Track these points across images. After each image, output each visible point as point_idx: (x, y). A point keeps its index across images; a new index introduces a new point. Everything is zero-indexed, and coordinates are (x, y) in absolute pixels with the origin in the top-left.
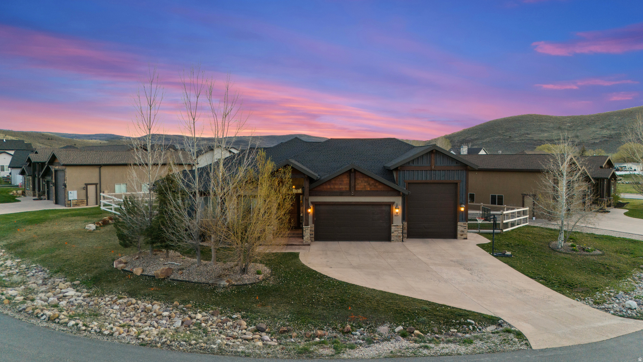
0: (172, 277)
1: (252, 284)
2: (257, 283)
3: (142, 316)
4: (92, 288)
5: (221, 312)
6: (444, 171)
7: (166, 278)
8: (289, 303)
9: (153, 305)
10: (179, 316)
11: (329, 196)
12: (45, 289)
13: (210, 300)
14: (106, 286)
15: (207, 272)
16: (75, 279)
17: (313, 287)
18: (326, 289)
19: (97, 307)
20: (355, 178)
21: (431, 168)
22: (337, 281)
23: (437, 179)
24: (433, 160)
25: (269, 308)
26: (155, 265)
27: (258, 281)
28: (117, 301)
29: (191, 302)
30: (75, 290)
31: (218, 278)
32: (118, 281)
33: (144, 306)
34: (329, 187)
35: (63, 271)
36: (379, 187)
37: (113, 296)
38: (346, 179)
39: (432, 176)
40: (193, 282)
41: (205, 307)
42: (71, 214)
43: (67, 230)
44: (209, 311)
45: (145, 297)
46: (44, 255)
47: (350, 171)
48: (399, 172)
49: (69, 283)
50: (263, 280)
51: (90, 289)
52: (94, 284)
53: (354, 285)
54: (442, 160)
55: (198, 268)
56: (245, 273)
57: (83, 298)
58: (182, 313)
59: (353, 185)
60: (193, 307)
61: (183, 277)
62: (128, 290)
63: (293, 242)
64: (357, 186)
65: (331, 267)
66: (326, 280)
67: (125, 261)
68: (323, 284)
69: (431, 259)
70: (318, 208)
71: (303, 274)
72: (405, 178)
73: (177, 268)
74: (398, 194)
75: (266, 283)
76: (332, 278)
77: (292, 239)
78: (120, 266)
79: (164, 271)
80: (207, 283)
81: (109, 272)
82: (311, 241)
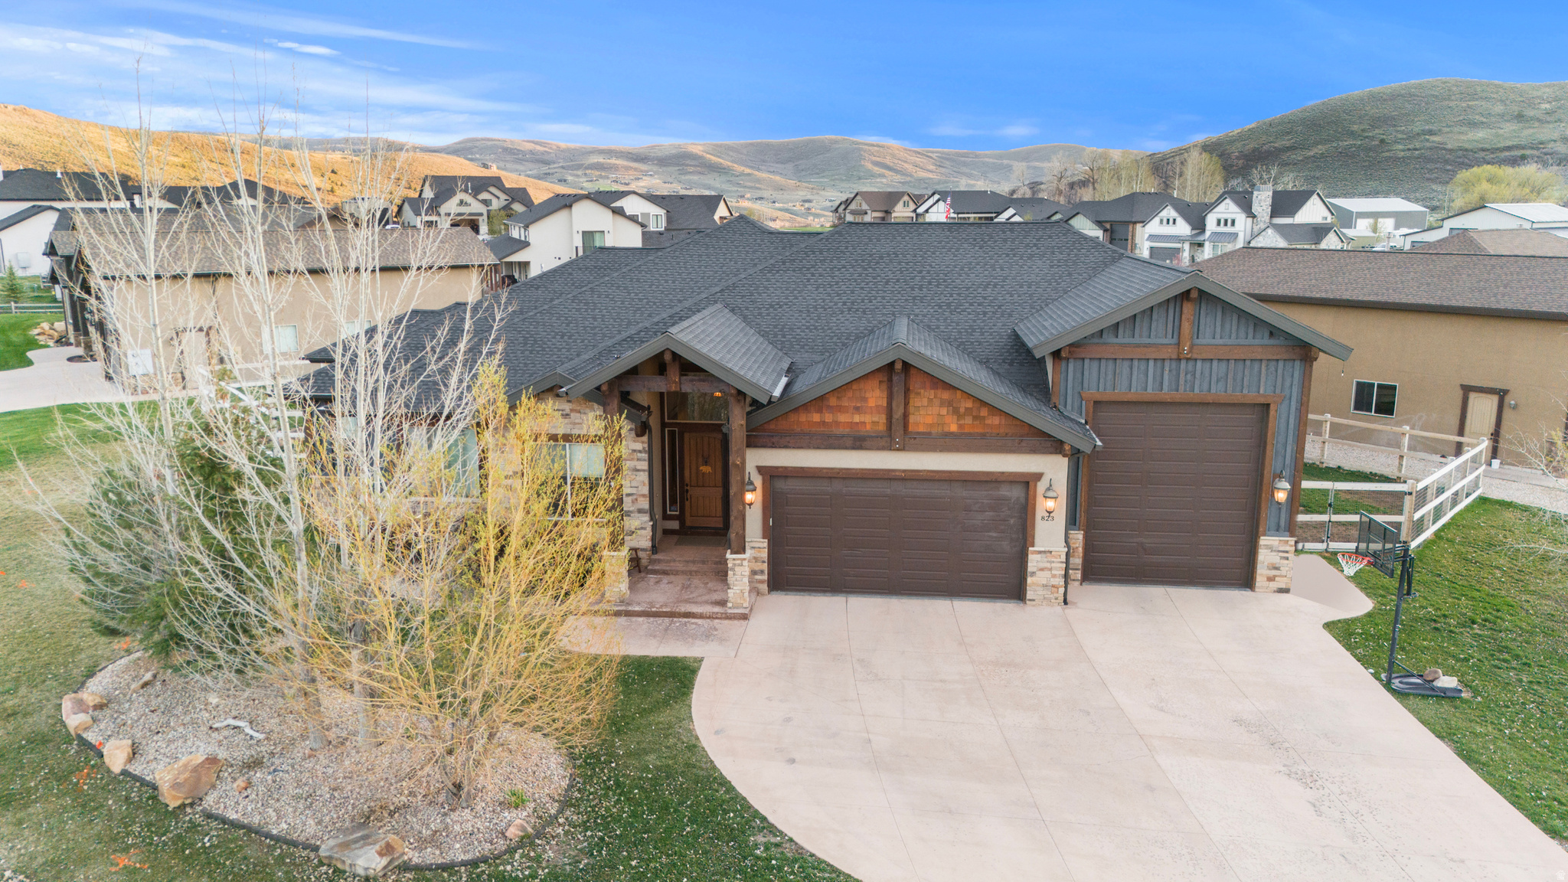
0: (210, 801)
1: (474, 863)
2: (496, 858)
6: (1224, 365)
7: (190, 807)
11: (818, 448)
15: (334, 790)
20: (907, 391)
21: (1179, 353)
23: (1196, 390)
24: (1186, 326)
26: (181, 729)
27: (501, 845)
31: (359, 827)
32: (37, 800)
34: (816, 417)
36: (989, 421)
38: (877, 393)
39: (1182, 382)
40: (271, 837)
47: (892, 365)
48: (1064, 363)
50: (526, 841)
54: (1218, 324)
55: (308, 765)
56: (463, 804)
59: (898, 413)
61: (245, 808)
62: (40, 860)
63: (696, 603)
64: (912, 419)
65: (792, 761)
66: (756, 846)
67: (98, 700)
68: (740, 871)
69: (1162, 710)
70: (780, 485)
71: (681, 803)
72: (1086, 385)
73: (243, 753)
74: (1056, 446)
75: (531, 859)
76: (781, 833)
77: (696, 581)
78: (74, 720)
79: (187, 775)
80: (316, 849)
81: (38, 740)
82: (754, 595)
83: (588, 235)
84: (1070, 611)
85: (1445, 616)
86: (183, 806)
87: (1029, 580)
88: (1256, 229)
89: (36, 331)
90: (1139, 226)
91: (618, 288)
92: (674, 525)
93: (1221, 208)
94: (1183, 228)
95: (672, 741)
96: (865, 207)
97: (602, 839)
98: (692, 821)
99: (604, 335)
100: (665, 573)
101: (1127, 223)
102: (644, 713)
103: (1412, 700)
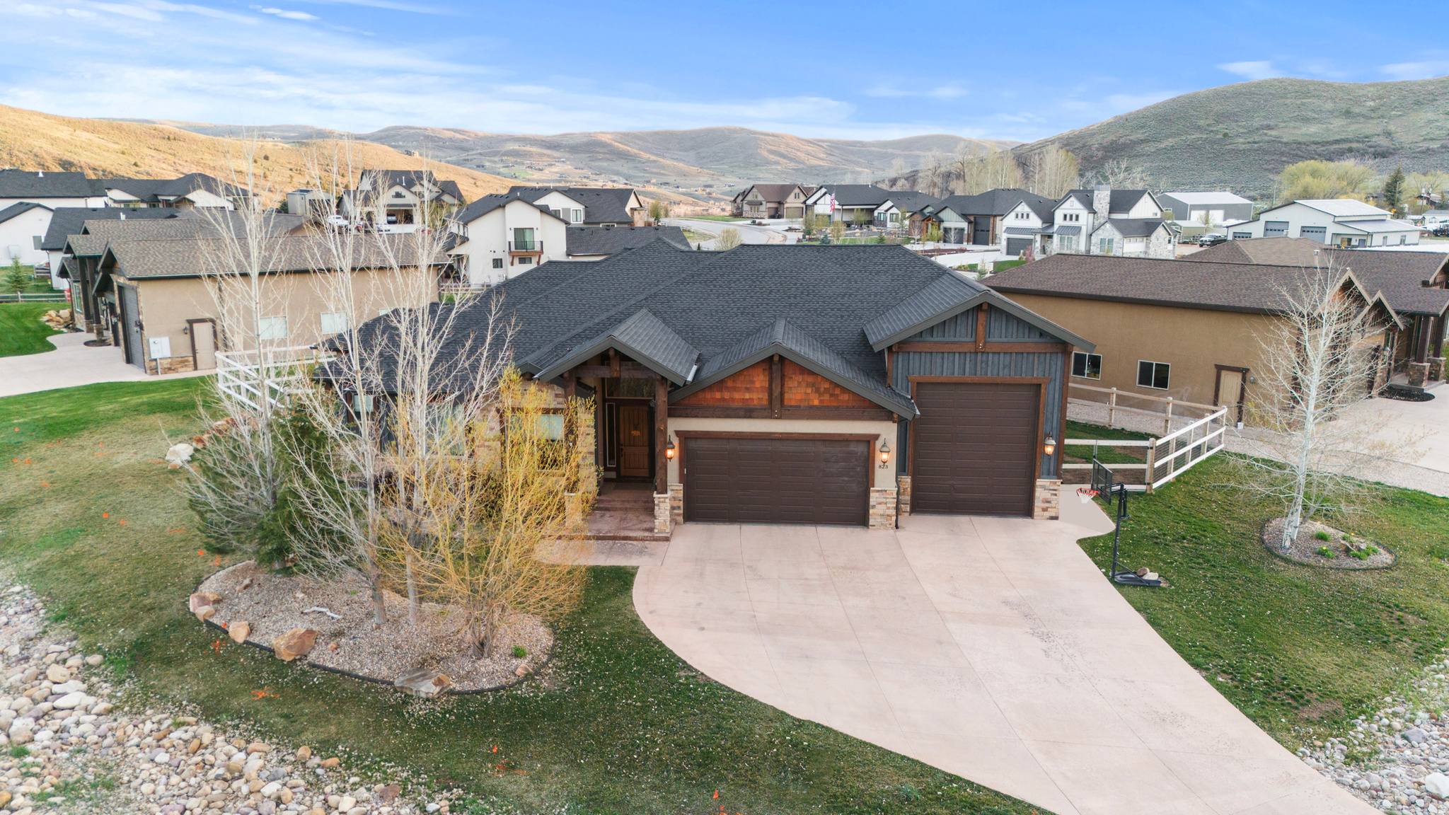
0: (312, 657)
1: (496, 690)
2: (510, 687)
3: (214, 793)
4: (124, 681)
5: (404, 789)
6: (1008, 357)
7: (300, 660)
8: (573, 763)
9: (248, 754)
10: (300, 796)
11: (719, 417)
12: (19, 676)
13: (388, 741)
14: (156, 677)
15: (397, 648)
16: (95, 644)
17: (641, 708)
18: (672, 713)
19: (120, 752)
20: (783, 377)
21: (976, 348)
22: (709, 682)
23: (989, 375)
24: (980, 328)
25: (522, 778)
26: (281, 614)
27: (513, 679)
28: (171, 732)
29: (340, 747)
30: (85, 686)
31: (418, 670)
32: (189, 661)
33: (226, 755)
34: (718, 395)
35: (75, 616)
36: (840, 398)
37: (164, 716)
38: (762, 377)
39: (979, 368)
40: (359, 677)
41: (369, 768)
42: (149, 404)
43: (122, 464)
44: (376, 782)
45: (237, 721)
46: (47, 554)
47: (771, 358)
48: (895, 355)
49: (75, 661)
50: (528, 676)
51: (120, 683)
52: (132, 668)
53: (746, 696)
54: (1003, 328)
55: (377, 634)
56: (486, 655)
57: (95, 717)
58: (311, 784)
59: (776, 392)
60: (340, 765)
61: (338, 660)
62: (204, 694)
63: (631, 530)
64: (786, 396)
65: (703, 629)
66: (680, 677)
67: (216, 597)
68: (670, 692)
69: (955, 596)
70: (692, 444)
71: (629, 654)
72: (911, 371)
73: (330, 628)
74: (887, 415)
75: (533, 687)
76: (696, 670)
77: (630, 515)
78: (202, 611)
79: (295, 640)
80: (391, 683)
81: (177, 625)
82: (673, 524)
83: (519, 232)
84: (900, 533)
85: (1165, 535)
86: (295, 660)
87: (871, 511)
88: (1097, 223)
89: (45, 318)
90: (998, 218)
91: (566, 295)
92: (613, 475)
93: (1067, 205)
94: (1035, 222)
95: (620, 618)
96: (760, 198)
97: (578, 675)
98: (637, 664)
99: (558, 333)
100: (607, 509)
101: (989, 216)
102: (599, 601)
103: (1126, 589)
